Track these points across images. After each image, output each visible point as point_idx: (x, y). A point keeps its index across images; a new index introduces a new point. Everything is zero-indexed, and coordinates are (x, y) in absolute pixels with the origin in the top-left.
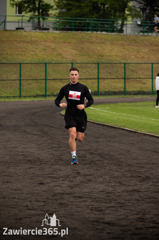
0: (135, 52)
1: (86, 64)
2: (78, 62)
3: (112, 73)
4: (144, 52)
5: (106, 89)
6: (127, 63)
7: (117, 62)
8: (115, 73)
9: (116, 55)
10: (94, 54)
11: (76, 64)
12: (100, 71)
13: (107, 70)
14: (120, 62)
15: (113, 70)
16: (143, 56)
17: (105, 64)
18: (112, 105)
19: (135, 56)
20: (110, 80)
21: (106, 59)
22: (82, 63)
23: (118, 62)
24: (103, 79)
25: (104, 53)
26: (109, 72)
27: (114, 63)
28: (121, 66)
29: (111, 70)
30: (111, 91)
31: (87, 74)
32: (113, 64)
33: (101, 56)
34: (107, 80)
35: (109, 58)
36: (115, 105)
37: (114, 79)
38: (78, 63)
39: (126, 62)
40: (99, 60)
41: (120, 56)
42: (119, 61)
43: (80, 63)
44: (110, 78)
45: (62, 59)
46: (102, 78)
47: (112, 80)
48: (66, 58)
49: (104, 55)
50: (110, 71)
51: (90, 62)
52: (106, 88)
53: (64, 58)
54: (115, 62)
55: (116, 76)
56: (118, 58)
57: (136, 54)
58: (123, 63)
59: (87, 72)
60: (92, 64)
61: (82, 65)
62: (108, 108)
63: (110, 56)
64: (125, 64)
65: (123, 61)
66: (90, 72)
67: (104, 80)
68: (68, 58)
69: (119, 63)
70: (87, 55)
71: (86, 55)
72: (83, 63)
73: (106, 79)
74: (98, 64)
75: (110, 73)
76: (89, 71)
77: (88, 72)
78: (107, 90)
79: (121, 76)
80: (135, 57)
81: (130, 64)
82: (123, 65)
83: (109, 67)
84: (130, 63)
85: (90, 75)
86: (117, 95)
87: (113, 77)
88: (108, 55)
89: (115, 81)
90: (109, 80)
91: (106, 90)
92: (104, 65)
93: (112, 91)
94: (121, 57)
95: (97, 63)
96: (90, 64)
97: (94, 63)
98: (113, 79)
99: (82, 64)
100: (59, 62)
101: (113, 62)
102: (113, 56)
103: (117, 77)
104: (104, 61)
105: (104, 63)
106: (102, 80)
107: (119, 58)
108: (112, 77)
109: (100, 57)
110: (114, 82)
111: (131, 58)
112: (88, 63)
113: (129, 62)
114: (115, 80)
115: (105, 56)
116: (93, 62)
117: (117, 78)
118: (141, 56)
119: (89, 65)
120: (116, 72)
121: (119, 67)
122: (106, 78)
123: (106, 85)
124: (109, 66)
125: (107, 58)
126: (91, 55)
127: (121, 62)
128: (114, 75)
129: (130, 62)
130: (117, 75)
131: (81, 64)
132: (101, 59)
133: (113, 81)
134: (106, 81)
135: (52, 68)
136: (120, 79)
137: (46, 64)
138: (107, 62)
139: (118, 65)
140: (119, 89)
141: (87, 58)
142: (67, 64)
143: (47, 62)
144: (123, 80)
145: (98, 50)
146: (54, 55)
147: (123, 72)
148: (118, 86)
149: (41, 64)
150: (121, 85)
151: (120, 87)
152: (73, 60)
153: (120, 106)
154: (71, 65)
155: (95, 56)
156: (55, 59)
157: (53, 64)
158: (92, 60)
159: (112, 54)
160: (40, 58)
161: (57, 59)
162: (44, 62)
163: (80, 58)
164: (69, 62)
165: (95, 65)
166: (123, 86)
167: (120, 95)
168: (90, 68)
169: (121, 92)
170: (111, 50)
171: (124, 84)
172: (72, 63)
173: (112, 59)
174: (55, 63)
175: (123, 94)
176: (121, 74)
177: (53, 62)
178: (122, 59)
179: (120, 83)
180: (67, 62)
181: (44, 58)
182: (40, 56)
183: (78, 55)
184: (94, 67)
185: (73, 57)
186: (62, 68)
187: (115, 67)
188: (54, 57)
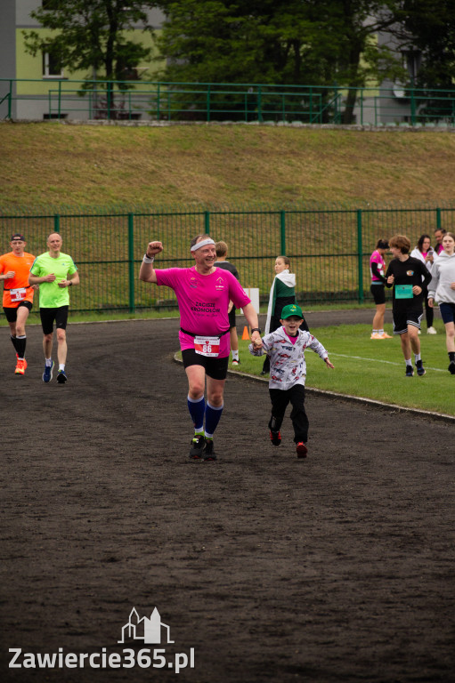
0: (388, 178)
1: (246, 215)
2: (223, 210)
3: (322, 239)
4: (414, 177)
5: (307, 286)
6: (364, 211)
7: (335, 209)
8: (331, 241)
9: (334, 189)
10: (271, 187)
11: (218, 216)
12: (286, 236)
13: (307, 230)
14: (344, 209)
15: (326, 231)
16: (411, 188)
17: (303, 215)
19: (388, 189)
20: (318, 259)
21: (304, 199)
22: (234, 213)
23: (340, 208)
24: (297, 257)
25: (298, 182)
26: (313, 237)
27: (328, 212)
28: (349, 219)
29: (320, 232)
30: (319, 290)
31: (251, 245)
32: (326, 214)
33: (290, 191)
34: (309, 259)
35: (314, 198)
36: (332, 331)
37: (329, 256)
38: (224, 213)
39: (362, 208)
40: (284, 204)
41: (346, 191)
42: (343, 206)
43: (229, 213)
44: (318, 254)
45: (178, 202)
46: (295, 254)
47: (322, 259)
48: (188, 200)
49: (297, 189)
50: (317, 235)
51: (259, 211)
52: (305, 282)
53: (183, 199)
54: (330, 209)
55: (334, 248)
56: (338, 197)
57: (391, 184)
58: (354, 209)
59: (251, 239)
60: (263, 215)
61: (234, 218)
63: (315, 191)
64: (359, 212)
65: (354, 206)
66: (259, 239)
67: (299, 260)
68: (194, 200)
69: (342, 211)
70: (250, 189)
71: (245, 189)
72: (239, 213)
73: (304, 259)
74: (282, 213)
75: (317, 240)
76: (255, 234)
77: (252, 237)
78: (309, 290)
79: (347, 248)
80: (387, 192)
81: (375, 213)
82: (354, 216)
83: (315, 222)
84: (373, 211)
85: (260, 248)
86: (336, 303)
87: (326, 251)
88: (309, 189)
89: (332, 264)
90: (313, 259)
91: (305, 289)
92: (298, 218)
93: (323, 290)
94: (348, 194)
95: (277, 211)
96: (259, 215)
97: (270, 213)
98: (324, 256)
99: (236, 216)
100: (169, 212)
101: (325, 209)
102: (326, 189)
103: (338, 249)
104: (298, 207)
105: (300, 212)
106: (294, 260)
107: (342, 196)
108: (322, 252)
109: (288, 195)
110: (329, 265)
111: (375, 195)
112: (252, 213)
113: (371, 208)
114: (331, 258)
115: (302, 192)
116: (268, 210)
117: (336, 254)
118: (404, 190)
119: (254, 219)
120: (333, 238)
121: (342, 221)
122: (304, 253)
123: (305, 272)
124: (313, 219)
125: (308, 198)
126: (261, 188)
127: (349, 208)
128: (328, 246)
129: (375, 208)
130: (336, 246)
131: (232, 215)
132: (291, 201)
133: (327, 262)
134: (304, 264)
135: (149, 229)
136: (347, 255)
137: (130, 216)
138: (308, 209)
139: (340, 217)
140: (344, 286)
141: (249, 199)
142: (192, 216)
143: (133, 210)
144: (355, 260)
145: (281, 174)
146: (154, 190)
147: (355, 234)
148: (341, 278)
149: (117, 218)
150: (350, 274)
151: (346, 279)
152: (208, 204)
153: (346, 335)
154: (202, 218)
155: (273, 193)
156: (158, 203)
157: (151, 217)
158: (264, 204)
159: (322, 186)
160: (114, 201)
161: (162, 201)
162: (127, 211)
163: (229, 198)
164: (196, 211)
165: (273, 216)
166: (356, 278)
167: (346, 303)
168: (259, 227)
169: (350, 293)
170: (318, 173)
171: (356, 271)
172: (206, 214)
173: (323, 199)
174: (157, 215)
175: (356, 299)
176: (349, 242)
177: (152, 211)
178: (350, 200)
179: (345, 268)
180: (192, 211)
181: (124, 200)
182: (113, 195)
183: (224, 190)
184: (271, 223)
185: (209, 194)
186: (176, 228)
187: (331, 223)
188: (153, 196)
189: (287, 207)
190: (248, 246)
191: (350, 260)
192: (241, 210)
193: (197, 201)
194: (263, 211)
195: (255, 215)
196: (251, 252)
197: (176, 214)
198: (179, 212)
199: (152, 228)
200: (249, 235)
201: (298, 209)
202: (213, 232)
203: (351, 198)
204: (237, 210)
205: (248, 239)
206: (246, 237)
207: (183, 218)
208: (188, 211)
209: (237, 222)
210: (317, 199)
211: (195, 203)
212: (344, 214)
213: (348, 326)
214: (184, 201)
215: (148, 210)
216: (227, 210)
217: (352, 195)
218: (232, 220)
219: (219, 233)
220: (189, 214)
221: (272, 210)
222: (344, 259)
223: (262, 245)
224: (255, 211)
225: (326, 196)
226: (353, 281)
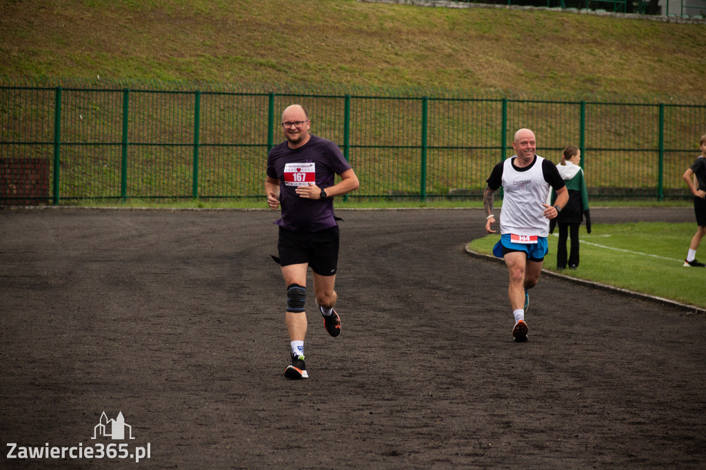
0: (692, 72)
1: (545, 104)
2: (521, 98)
3: (622, 132)
5: (605, 181)
6: (667, 105)
7: (637, 102)
8: (632, 135)
9: (636, 81)
10: (572, 77)
11: (516, 103)
12: (586, 127)
13: (608, 122)
14: (646, 103)
15: (627, 124)
17: (603, 106)
18: (618, 228)
19: (692, 84)
20: (618, 154)
21: (606, 91)
22: (532, 101)
23: (642, 101)
24: (595, 150)
25: (599, 72)
26: (613, 130)
27: (629, 104)
28: (651, 113)
29: (620, 126)
30: (617, 186)
31: (549, 136)
32: (628, 107)
33: (591, 81)
34: (608, 153)
35: (615, 89)
36: (630, 228)
37: (629, 150)
38: (523, 101)
39: (665, 102)
40: (585, 94)
41: (649, 84)
42: (645, 99)
43: (528, 101)
44: (617, 148)
45: (475, 88)
46: (594, 147)
47: (622, 153)
48: (485, 86)
49: (599, 79)
50: (618, 128)
51: (559, 100)
52: (603, 176)
53: (480, 84)
54: (631, 102)
55: (635, 143)
56: (641, 90)
57: (695, 79)
58: (656, 103)
59: (549, 130)
60: (563, 105)
61: (533, 107)
62: (606, 236)
63: (617, 82)
64: (661, 106)
65: (656, 100)
66: (558, 130)
67: (598, 153)
68: (491, 86)
69: (644, 105)
70: (550, 77)
71: (545, 77)
72: (537, 102)
73: (603, 152)
74: (582, 104)
75: (617, 134)
76: (554, 124)
77: (551, 127)
78: (607, 185)
79: (648, 142)
80: (691, 87)
81: (678, 108)
82: (656, 110)
83: (615, 115)
84: (676, 106)
85: (558, 139)
86: (635, 200)
87: (626, 145)
88: (611, 80)
89: (631, 159)
90: (613, 153)
91: (603, 184)
92: (599, 110)
93: (622, 186)
94: (650, 87)
95: (577, 101)
96: (558, 105)
97: (570, 103)
98: (624, 150)
99: (535, 104)
100: (466, 97)
101: (627, 102)
102: (628, 81)
103: (638, 144)
104: (599, 98)
105: (601, 104)
106: (593, 152)
107: (644, 88)
108: (622, 145)
109: (589, 85)
110: (628, 160)
111: (679, 90)
112: (551, 102)
113: (674, 103)
114: (631, 153)
115: (603, 83)
116: (568, 100)
117: (636, 148)
119: (554, 109)
120: (634, 132)
121: (643, 114)
122: (604, 147)
123: (603, 167)
124: (614, 112)
125: (609, 90)
126: (562, 77)
127: (651, 102)
128: (629, 140)
129: (678, 103)
130: (637, 140)
131: (531, 104)
132: (592, 91)
133: (627, 157)
134: (603, 158)
135: (444, 114)
136: (647, 150)
137: (424, 99)
138: (609, 101)
139: (642, 111)
140: (643, 182)
141: (548, 87)
142: (489, 103)
143: (428, 94)
144: (655, 156)
145: (582, 63)
146: (450, 74)
147: (656, 129)
148: (641, 174)
149: (411, 101)
150: (650, 170)
151: (645, 176)
152: (506, 91)
153: (644, 232)
154: (499, 105)
155: (573, 82)
156: (454, 87)
157: (446, 102)
158: (564, 93)
159: (624, 77)
160: (409, 84)
161: (458, 85)
162: (421, 94)
163: (528, 86)
164: (494, 98)
165: (572, 106)
166: (656, 174)
167: (645, 200)
168: (558, 117)
169: (649, 190)
170: (621, 64)
171: (656, 167)
172: (504, 101)
173: (625, 91)
174: (453, 100)
175: (655, 196)
176: (650, 137)
177: (447, 96)
178: (652, 93)
179: (646, 164)
180: (489, 97)
181: (419, 83)
182: (407, 77)
183: (524, 78)
184: (570, 114)
185: (508, 81)
186: (472, 114)
187: (632, 116)
188: (449, 80)
189: (587, 98)
190: (546, 137)
191: (650, 156)
192: (540, 99)
193: (495, 87)
194: (563, 100)
195: (554, 104)
196: (549, 143)
197: (472, 100)
198: (475, 98)
199: (446, 114)
200: (547, 126)
201: (599, 101)
202: (510, 120)
203: (654, 91)
204: (536, 99)
205: (546, 130)
206: (544, 127)
207: (480, 104)
208: (485, 98)
209: (535, 111)
210: (618, 91)
211: (492, 89)
212: (646, 108)
213: (646, 224)
214: (482, 87)
215: (443, 94)
216: (526, 99)
217: (655, 89)
218: (531, 109)
219: (516, 121)
220: (486, 100)
221: (572, 100)
222: (644, 155)
223: (561, 136)
224: (554, 100)
225: (628, 88)
226: (653, 177)
